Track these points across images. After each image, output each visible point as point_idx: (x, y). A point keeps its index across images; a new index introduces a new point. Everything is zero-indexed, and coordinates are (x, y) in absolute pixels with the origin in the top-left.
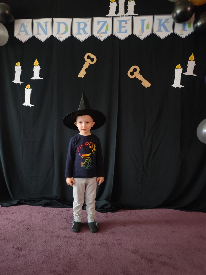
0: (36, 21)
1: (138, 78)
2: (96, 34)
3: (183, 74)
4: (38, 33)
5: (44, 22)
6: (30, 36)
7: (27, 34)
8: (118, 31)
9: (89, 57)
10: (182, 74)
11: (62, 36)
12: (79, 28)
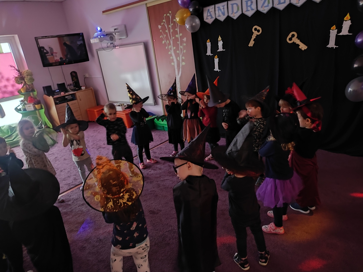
0: (217, 5)
1: (296, 43)
2: (260, 9)
3: (338, 34)
4: (219, 16)
5: (222, 6)
6: (214, 18)
7: (212, 18)
8: (278, 3)
9: (256, 29)
10: (336, 35)
11: (235, 15)
12: (247, 6)
